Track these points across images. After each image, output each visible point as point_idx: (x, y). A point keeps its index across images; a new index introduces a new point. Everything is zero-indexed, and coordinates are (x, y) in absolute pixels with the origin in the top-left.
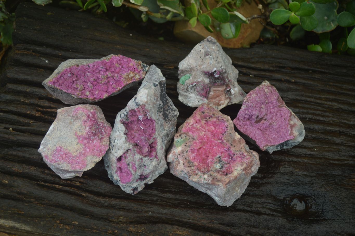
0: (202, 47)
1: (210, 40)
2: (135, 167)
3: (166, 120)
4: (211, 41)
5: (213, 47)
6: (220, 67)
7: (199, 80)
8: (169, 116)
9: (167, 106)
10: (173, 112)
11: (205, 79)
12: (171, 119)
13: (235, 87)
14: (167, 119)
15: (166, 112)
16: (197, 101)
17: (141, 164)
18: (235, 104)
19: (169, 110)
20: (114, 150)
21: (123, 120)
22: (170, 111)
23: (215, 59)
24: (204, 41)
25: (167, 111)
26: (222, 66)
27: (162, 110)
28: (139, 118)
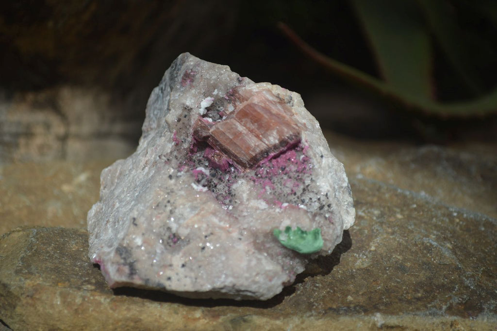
0: (169, 273)
1: (126, 269)
4: (125, 264)
5: (139, 241)
6: (178, 177)
7: (263, 205)
11: (245, 196)
13: (188, 109)
16: (324, 160)
18: (233, 69)
23: (169, 208)
24: (148, 280)
26: (170, 177)
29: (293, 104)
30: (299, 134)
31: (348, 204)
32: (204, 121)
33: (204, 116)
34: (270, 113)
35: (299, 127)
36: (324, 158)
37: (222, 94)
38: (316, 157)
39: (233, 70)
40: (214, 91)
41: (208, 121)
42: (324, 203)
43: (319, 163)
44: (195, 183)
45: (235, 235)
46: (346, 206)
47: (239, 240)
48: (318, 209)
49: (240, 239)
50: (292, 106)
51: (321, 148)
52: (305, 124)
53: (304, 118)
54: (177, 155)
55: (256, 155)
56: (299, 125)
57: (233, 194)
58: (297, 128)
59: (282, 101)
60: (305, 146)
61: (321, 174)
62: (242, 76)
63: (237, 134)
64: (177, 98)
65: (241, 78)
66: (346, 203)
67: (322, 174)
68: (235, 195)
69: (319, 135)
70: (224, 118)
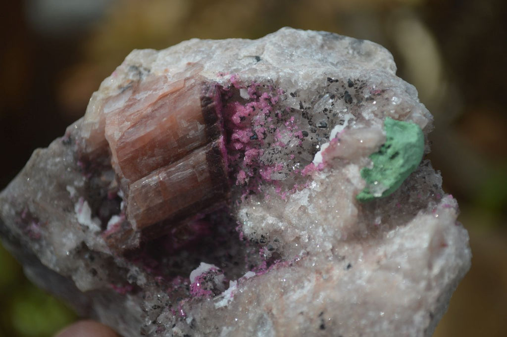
6: (193, 326)
7: (301, 197)
11: (271, 220)
29: (145, 69)
30: (204, 83)
31: (354, 49)
32: (113, 232)
33: (104, 226)
34: (147, 117)
35: (192, 77)
36: (262, 57)
37: (80, 182)
38: (255, 70)
39: (45, 145)
40: (69, 193)
41: (116, 226)
42: (342, 90)
43: (268, 69)
44: (217, 301)
45: (338, 272)
46: (355, 53)
47: (350, 269)
48: (348, 105)
49: (349, 266)
50: (149, 71)
51: (244, 53)
52: (189, 64)
53: (179, 60)
54: (153, 305)
55: (210, 172)
56: (188, 75)
57: (259, 237)
58: (193, 81)
59: (134, 87)
60: (229, 81)
61: (289, 73)
62: (61, 133)
63: (160, 189)
64: (54, 259)
65: (65, 138)
66: (351, 52)
67: (291, 72)
68: (262, 236)
69: (217, 48)
70: (121, 194)
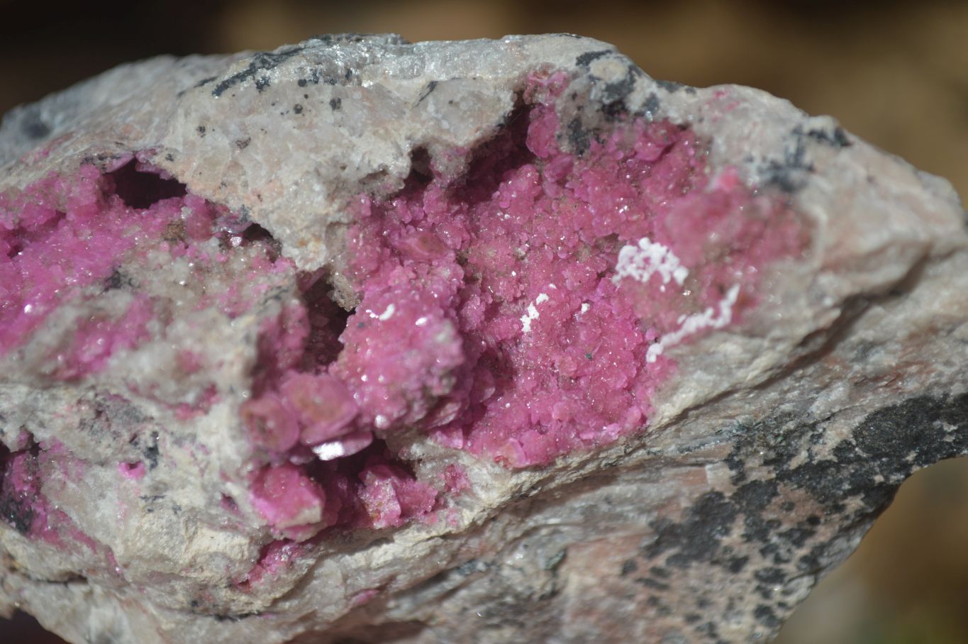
2: (107, 353)
3: (653, 551)
8: (696, 573)
9: (810, 507)
10: (753, 600)
12: (665, 597)
14: (660, 561)
15: (738, 530)
17: (152, 410)
19: (764, 552)
20: (225, 98)
21: (554, 91)
22: (759, 564)
25: (748, 538)
27: (758, 472)
28: (626, 251)
